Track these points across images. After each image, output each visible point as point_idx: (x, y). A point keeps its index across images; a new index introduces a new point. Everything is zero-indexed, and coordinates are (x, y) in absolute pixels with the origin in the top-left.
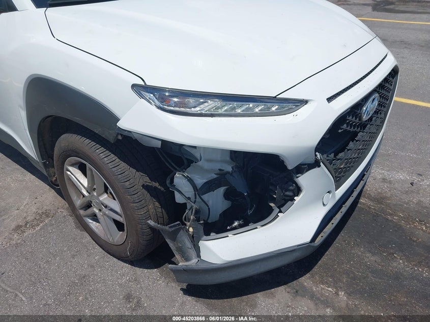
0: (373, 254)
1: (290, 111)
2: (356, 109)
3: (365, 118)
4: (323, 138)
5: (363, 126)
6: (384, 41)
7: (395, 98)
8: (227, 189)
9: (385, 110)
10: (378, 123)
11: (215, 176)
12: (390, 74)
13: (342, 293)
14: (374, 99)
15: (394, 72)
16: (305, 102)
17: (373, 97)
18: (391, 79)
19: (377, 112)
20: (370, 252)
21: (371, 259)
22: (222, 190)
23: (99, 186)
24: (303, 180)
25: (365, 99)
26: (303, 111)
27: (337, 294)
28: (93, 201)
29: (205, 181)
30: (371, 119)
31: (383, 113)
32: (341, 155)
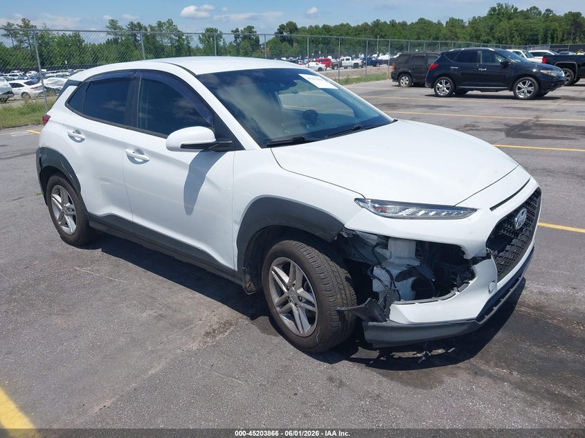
0: (539, 347)
1: (465, 216)
2: (510, 218)
3: (517, 227)
4: (489, 238)
5: (516, 233)
6: (526, 168)
7: (538, 224)
8: (415, 280)
9: (533, 224)
10: (528, 233)
11: (406, 269)
12: (533, 194)
13: (515, 373)
14: (523, 213)
15: (537, 193)
16: (475, 210)
17: (522, 211)
18: (535, 199)
19: (526, 224)
20: (535, 345)
21: (536, 350)
22: (411, 280)
23: (298, 282)
24: (478, 268)
25: (516, 211)
26: (474, 216)
27: (511, 373)
28: (290, 296)
29: (399, 271)
30: (521, 229)
31: (531, 226)
32: (501, 254)
